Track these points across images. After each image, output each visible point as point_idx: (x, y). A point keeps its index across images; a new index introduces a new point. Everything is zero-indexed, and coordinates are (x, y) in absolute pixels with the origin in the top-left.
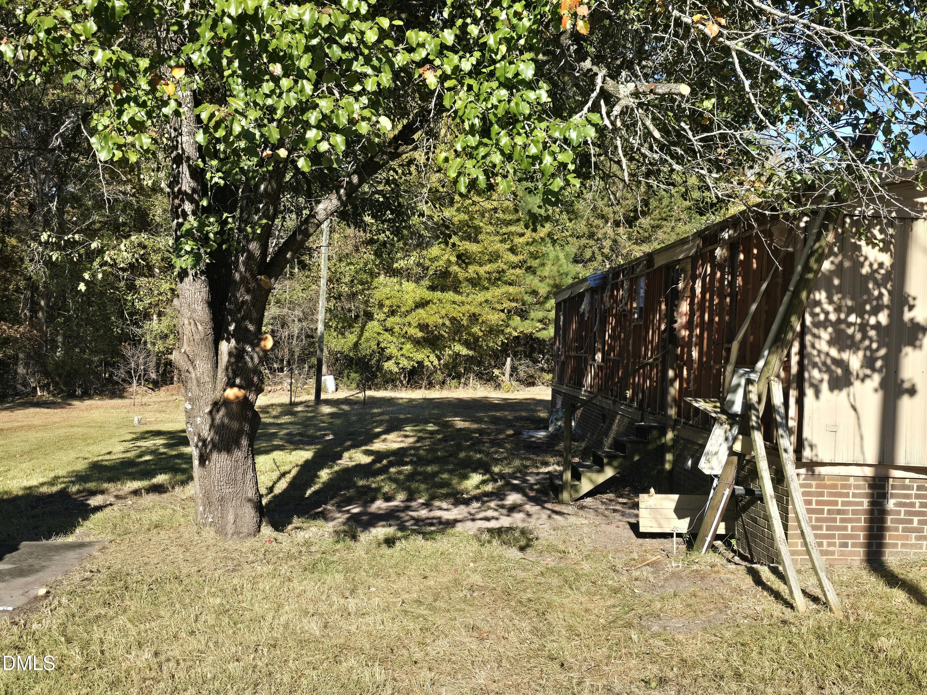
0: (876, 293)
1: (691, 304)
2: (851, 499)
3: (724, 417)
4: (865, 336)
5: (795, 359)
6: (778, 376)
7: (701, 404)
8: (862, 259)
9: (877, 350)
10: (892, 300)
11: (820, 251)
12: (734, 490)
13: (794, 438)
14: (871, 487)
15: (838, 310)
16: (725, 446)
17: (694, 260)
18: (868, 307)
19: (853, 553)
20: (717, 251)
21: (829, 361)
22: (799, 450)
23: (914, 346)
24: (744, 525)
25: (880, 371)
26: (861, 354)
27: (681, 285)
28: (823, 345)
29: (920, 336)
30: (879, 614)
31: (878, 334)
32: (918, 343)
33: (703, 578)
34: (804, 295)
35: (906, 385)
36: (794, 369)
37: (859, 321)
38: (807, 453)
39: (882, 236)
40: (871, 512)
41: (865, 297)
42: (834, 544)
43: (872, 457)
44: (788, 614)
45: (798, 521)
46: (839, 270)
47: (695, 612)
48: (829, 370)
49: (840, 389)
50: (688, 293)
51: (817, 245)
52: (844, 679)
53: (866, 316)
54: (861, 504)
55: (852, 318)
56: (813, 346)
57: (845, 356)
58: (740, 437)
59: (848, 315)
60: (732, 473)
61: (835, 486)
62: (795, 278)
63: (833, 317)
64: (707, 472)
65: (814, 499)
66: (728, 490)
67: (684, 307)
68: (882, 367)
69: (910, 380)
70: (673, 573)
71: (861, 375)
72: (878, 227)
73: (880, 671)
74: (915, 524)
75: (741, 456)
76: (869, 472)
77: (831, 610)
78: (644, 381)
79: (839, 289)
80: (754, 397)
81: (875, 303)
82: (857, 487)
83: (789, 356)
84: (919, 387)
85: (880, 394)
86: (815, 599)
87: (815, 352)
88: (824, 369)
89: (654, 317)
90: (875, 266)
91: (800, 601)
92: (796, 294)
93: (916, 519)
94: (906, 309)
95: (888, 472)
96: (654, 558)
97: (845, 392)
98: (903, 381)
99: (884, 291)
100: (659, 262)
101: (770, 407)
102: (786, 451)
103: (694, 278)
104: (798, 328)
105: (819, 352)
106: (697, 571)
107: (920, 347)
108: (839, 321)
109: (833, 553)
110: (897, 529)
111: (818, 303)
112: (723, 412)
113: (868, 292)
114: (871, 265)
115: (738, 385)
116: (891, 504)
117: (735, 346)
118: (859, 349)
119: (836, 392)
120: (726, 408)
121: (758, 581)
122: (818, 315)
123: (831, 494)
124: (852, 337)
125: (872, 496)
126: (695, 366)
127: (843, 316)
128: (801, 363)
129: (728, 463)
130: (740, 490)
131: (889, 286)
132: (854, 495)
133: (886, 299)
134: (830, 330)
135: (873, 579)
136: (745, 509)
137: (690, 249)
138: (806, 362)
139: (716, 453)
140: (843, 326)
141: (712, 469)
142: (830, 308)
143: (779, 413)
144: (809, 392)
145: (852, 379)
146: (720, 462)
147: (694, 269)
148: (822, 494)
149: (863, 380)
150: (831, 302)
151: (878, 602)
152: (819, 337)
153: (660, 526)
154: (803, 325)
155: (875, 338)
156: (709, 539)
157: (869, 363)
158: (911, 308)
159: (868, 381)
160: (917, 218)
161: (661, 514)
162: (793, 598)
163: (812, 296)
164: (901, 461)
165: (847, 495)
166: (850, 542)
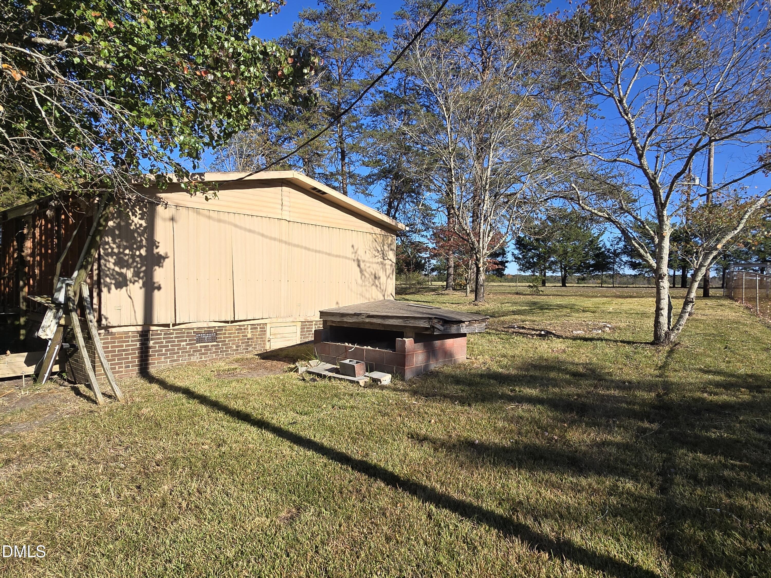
0: (139, 239)
1: (33, 242)
2: (130, 343)
3: (53, 305)
4: (134, 261)
5: (96, 272)
6: (85, 281)
7: (38, 299)
8: (130, 221)
9: (141, 267)
10: (147, 243)
11: (106, 215)
12: (62, 346)
13: (96, 314)
14: (141, 336)
15: (118, 247)
16: (54, 321)
17: (34, 217)
18: (135, 246)
19: (132, 370)
20: (47, 212)
21: (115, 273)
22: (99, 321)
23: (159, 267)
24: (70, 365)
25: (142, 278)
26: (132, 270)
27: (25, 231)
28: (111, 266)
29: (162, 261)
30: (143, 398)
31: (141, 260)
32: (161, 265)
33: (42, 398)
34: (98, 238)
35: (156, 285)
36: (95, 278)
37: (131, 253)
38: (104, 322)
39: (140, 212)
40: (141, 348)
41: (133, 241)
42: (122, 367)
43: (140, 321)
44: (94, 407)
45: (99, 358)
46: (118, 226)
47: (35, 417)
48: (115, 279)
49: (121, 288)
50: (30, 236)
51: (104, 212)
52: (122, 433)
53: (134, 251)
54: (136, 345)
55: (127, 252)
56: (105, 266)
57: (124, 271)
58: (64, 316)
59: (124, 250)
60: (60, 336)
61: (121, 338)
62: (93, 229)
63: (116, 250)
64: (44, 337)
65: (110, 345)
66: (58, 346)
67: (29, 244)
68: (143, 276)
69: (157, 282)
70: (22, 398)
71: (133, 281)
72: (138, 207)
73: (141, 425)
74: (164, 352)
75: (65, 327)
76: (139, 329)
77: (118, 400)
78: (5, 289)
79: (119, 236)
80: (71, 294)
81: (138, 244)
82: (133, 337)
83: (92, 270)
84: (162, 286)
85: (143, 289)
86: (110, 397)
87: (106, 269)
88: (112, 277)
89: (10, 249)
90: (138, 226)
91: (101, 399)
92: (94, 237)
93: (164, 349)
94: (155, 247)
95: (149, 328)
96: (10, 392)
97: (124, 288)
98: (154, 283)
99: (143, 238)
100: (11, 216)
101: (81, 298)
102: (91, 321)
103: (34, 227)
104: (97, 256)
105: (109, 269)
106: (38, 394)
107: (162, 266)
108: (119, 253)
109: (122, 372)
110: (155, 355)
111: (108, 243)
112: (53, 303)
113: (135, 238)
114: (136, 225)
115: (61, 287)
116: (151, 343)
117: (59, 266)
118: (131, 267)
119: (119, 289)
120: (54, 300)
121: (78, 392)
122: (107, 249)
123: (119, 342)
124: (127, 261)
125: (141, 340)
126: (38, 278)
127: (121, 250)
128: (99, 275)
129: (57, 331)
130: (66, 345)
131: (145, 236)
132: (132, 341)
133: (144, 243)
134: (115, 257)
135: (142, 381)
136: (71, 355)
137: (31, 210)
138: (102, 274)
139: (49, 326)
140: (122, 256)
141: (47, 335)
142: (114, 246)
143: (86, 301)
144: (105, 290)
145: (128, 282)
146: (52, 331)
147: (34, 221)
148: (114, 342)
149: (134, 283)
150: (114, 243)
151: (144, 392)
152: (109, 261)
153: (15, 372)
154: (99, 254)
155: (139, 262)
156: (46, 375)
157: (136, 274)
158: (157, 247)
159: (136, 283)
160: (158, 204)
161: (15, 366)
162: (96, 398)
163: (103, 239)
164: (155, 322)
165: (128, 341)
166: (130, 365)
